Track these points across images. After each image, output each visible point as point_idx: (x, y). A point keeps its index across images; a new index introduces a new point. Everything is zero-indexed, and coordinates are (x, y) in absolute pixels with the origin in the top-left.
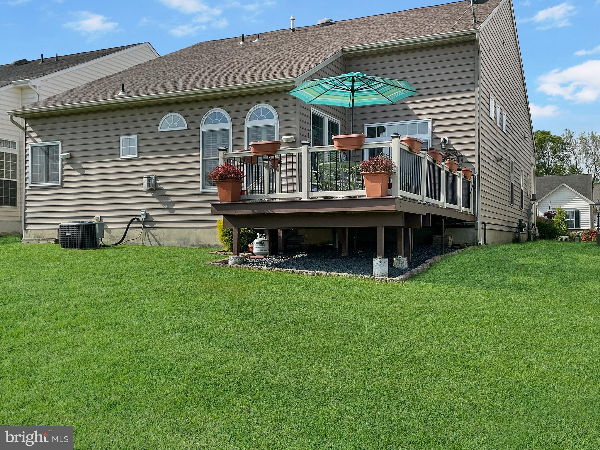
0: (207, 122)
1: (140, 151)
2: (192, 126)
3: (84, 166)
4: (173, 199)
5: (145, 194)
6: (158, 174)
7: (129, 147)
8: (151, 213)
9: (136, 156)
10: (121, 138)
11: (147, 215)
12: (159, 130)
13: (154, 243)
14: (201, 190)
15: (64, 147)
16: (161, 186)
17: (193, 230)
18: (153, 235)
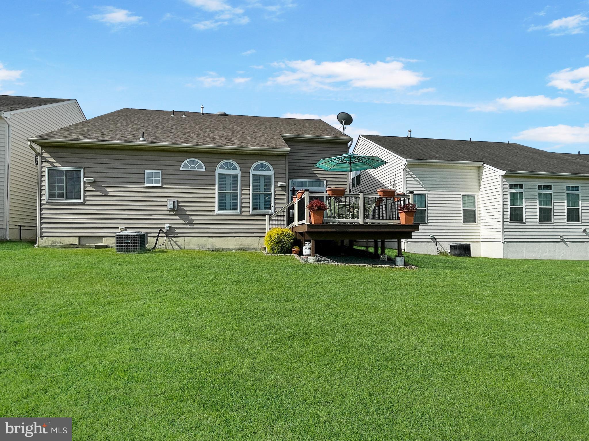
0: (222, 168)
1: (164, 182)
2: (209, 169)
3: (108, 189)
4: (193, 217)
5: (168, 213)
6: (180, 200)
7: (153, 178)
8: (173, 226)
9: (160, 185)
10: (146, 171)
11: (170, 227)
12: (181, 169)
13: (176, 247)
14: (216, 212)
15: (86, 173)
16: (182, 207)
17: (210, 239)
18: (175, 242)
